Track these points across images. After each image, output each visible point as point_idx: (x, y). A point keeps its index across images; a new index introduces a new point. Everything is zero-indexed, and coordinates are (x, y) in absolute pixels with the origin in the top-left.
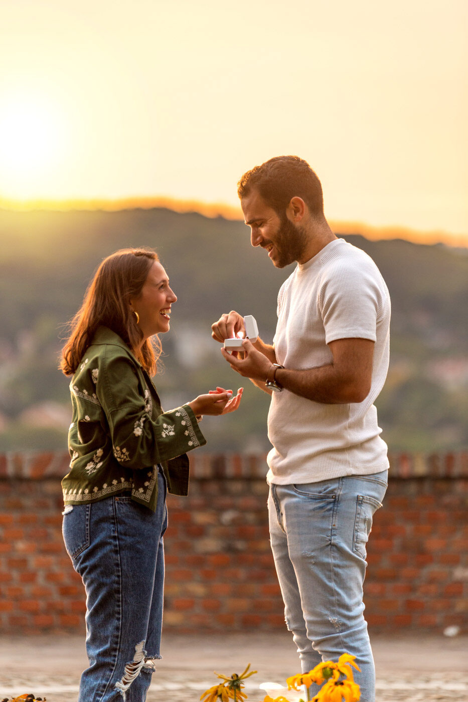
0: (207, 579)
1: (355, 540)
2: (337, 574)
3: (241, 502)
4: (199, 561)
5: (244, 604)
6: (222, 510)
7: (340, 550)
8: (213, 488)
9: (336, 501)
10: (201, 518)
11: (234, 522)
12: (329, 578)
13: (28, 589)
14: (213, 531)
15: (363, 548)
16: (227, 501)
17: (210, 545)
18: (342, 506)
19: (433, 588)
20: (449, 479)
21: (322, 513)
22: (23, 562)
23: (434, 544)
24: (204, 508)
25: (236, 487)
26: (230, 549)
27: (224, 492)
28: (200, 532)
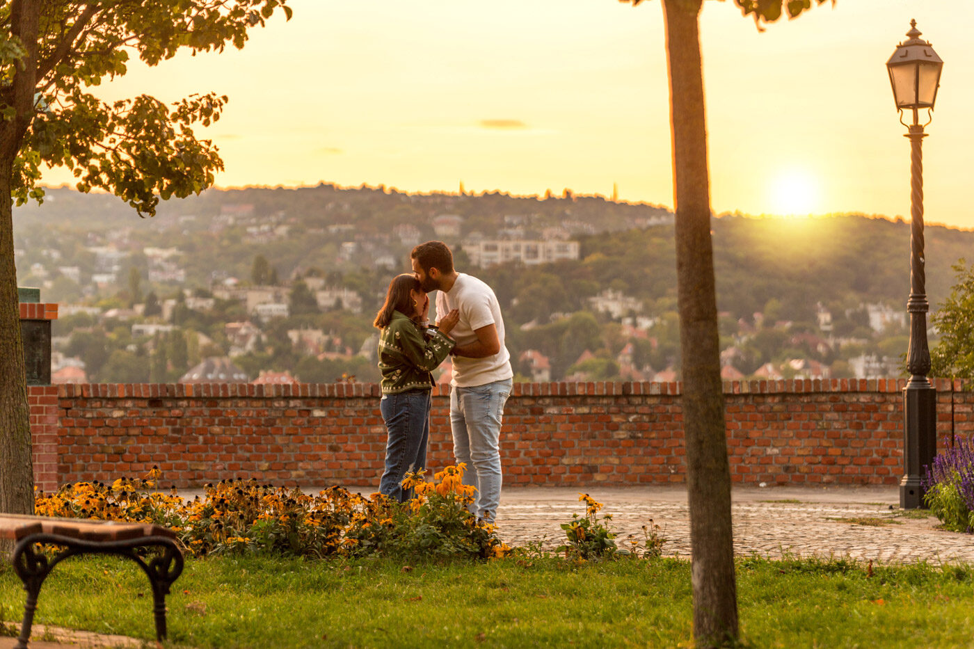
0: (620, 454)
1: (498, 414)
2: (489, 431)
3: (639, 409)
4: (615, 444)
5: (642, 469)
6: (629, 414)
7: (492, 419)
8: (624, 401)
9: (490, 395)
10: (615, 419)
11: (635, 421)
12: (485, 432)
13: (514, 461)
14: (623, 427)
15: (501, 417)
16: (631, 409)
17: (622, 434)
18: (493, 397)
19: (754, 460)
20: (763, 395)
21: (483, 401)
22: (512, 445)
23: (754, 434)
24: (617, 413)
25: (637, 401)
26: (633, 437)
27: (629, 403)
28: (616, 427)
